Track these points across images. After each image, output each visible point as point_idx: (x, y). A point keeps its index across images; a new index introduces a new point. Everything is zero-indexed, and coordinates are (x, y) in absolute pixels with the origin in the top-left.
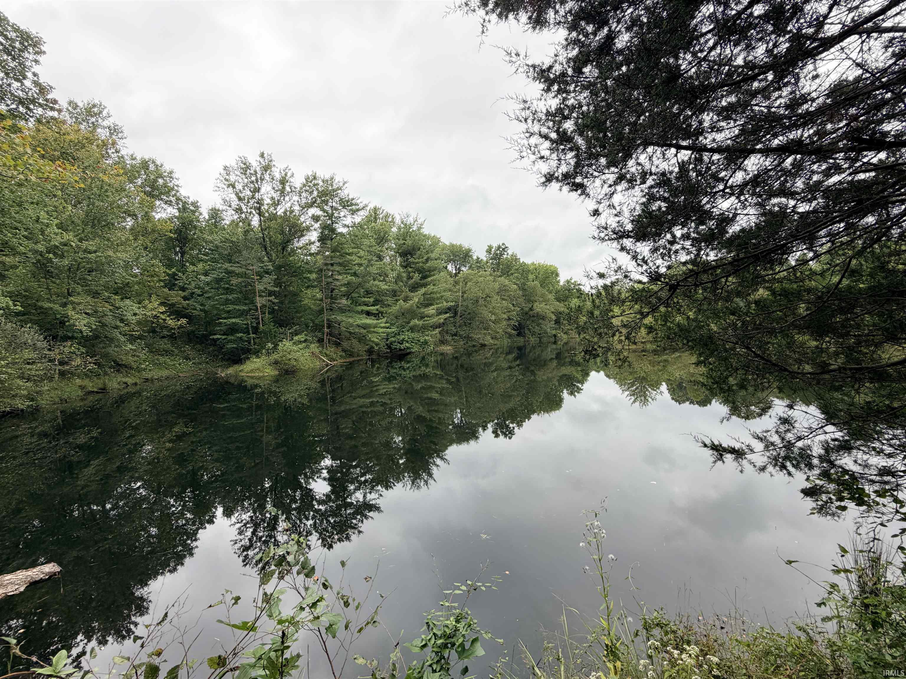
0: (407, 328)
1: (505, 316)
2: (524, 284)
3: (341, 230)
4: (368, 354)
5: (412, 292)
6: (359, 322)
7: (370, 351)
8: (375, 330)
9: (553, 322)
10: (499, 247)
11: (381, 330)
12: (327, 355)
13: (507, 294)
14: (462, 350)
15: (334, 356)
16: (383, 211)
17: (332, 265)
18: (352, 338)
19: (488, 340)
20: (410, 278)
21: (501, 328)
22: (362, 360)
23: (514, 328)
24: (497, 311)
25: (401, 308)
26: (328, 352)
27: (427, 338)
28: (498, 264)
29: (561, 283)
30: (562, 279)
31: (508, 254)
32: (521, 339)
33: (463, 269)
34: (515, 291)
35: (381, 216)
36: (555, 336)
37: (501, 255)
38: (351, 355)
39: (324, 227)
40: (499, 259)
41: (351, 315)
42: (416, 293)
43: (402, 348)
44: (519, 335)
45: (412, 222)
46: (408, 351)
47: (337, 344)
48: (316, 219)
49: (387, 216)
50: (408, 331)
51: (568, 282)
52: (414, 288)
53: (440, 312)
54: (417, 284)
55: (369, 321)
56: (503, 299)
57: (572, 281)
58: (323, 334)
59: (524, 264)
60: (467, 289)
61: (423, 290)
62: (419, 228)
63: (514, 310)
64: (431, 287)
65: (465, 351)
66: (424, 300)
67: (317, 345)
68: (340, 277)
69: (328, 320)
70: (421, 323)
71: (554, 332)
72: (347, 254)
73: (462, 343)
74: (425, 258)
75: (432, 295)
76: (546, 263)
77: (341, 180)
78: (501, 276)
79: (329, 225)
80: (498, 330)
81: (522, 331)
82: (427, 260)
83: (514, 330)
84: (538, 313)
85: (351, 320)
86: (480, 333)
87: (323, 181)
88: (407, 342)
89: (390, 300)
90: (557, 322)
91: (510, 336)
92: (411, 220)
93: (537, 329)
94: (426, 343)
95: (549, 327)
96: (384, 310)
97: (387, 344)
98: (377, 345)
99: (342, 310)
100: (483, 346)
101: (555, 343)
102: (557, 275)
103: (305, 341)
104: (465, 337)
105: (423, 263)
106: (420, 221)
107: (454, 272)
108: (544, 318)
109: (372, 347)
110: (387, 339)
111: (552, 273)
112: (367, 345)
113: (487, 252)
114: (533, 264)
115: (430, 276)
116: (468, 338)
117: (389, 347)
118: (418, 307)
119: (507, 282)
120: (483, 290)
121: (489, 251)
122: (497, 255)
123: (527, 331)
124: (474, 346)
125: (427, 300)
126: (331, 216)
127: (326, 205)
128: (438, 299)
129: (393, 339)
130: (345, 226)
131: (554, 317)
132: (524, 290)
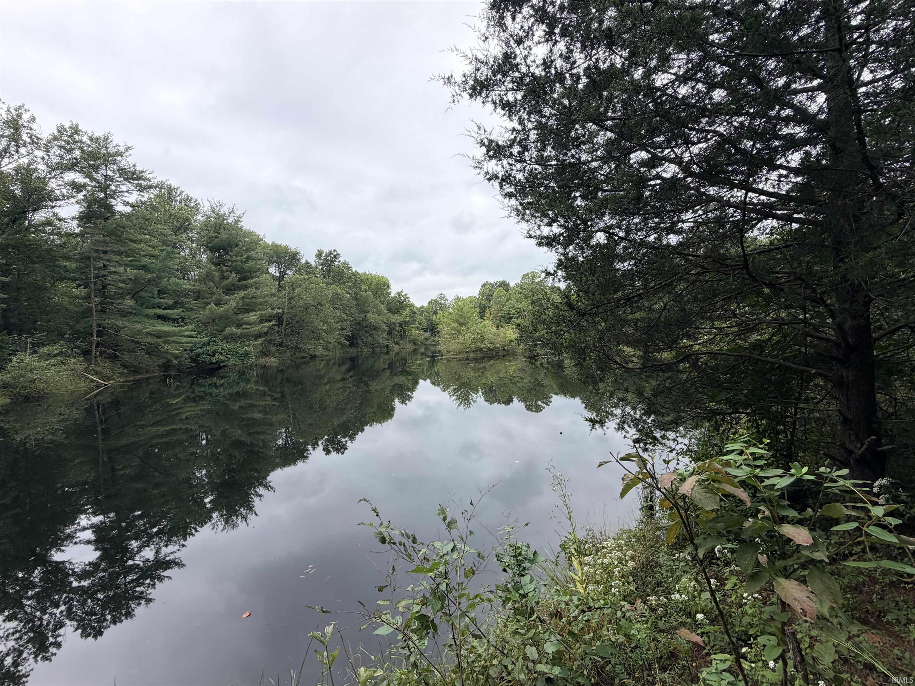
0: (221, 337)
1: (338, 326)
2: (356, 293)
3: (120, 208)
4: (163, 369)
5: (226, 294)
6: (150, 329)
7: (166, 366)
8: (175, 338)
9: (386, 333)
10: (331, 253)
11: (185, 340)
12: (96, 373)
13: (340, 303)
14: (289, 362)
15: (110, 374)
16: (182, 192)
17: (105, 252)
18: (136, 350)
19: (320, 351)
20: (223, 278)
21: (334, 338)
22: (154, 377)
23: (347, 338)
24: (329, 320)
25: (212, 313)
26: (99, 369)
27: (247, 349)
28: (329, 271)
29: (392, 295)
30: (394, 291)
31: (339, 262)
32: (354, 350)
33: (288, 272)
34: (348, 300)
35: (179, 198)
36: (387, 346)
37: (333, 261)
38: (136, 372)
39: (91, 201)
40: (330, 265)
41: (137, 319)
42: (232, 297)
43: (214, 361)
44: (351, 345)
45: (227, 213)
46: (222, 364)
47: (114, 358)
48: (77, 187)
49: (188, 199)
50: (222, 341)
51: (399, 294)
52: (229, 290)
53: (262, 320)
54: (233, 285)
55: (166, 328)
56: (336, 308)
57: (403, 294)
58: (91, 343)
59: (356, 274)
60: (295, 295)
61: (242, 293)
62: (237, 221)
63: (347, 320)
64: (252, 291)
65: (293, 363)
66: (243, 305)
67: (81, 359)
68: (121, 269)
69: (99, 325)
70: (239, 331)
71: (386, 343)
72: (131, 241)
73: (288, 354)
74: (245, 256)
75: (253, 300)
76: (378, 274)
77: (122, 144)
78: (331, 284)
79: (102, 199)
80: (330, 340)
81: (355, 341)
82: (248, 259)
83: (346, 339)
84: (370, 323)
85: (138, 326)
86: (311, 344)
87: (91, 139)
88: (221, 354)
89: (192, 303)
90: (389, 333)
91: (343, 346)
92: (224, 210)
93: (370, 340)
94: (247, 354)
95: (381, 338)
96: (186, 314)
97: (191, 357)
98: (177, 357)
99: (124, 314)
100: (314, 357)
101: (387, 353)
102: (388, 287)
103: (60, 354)
104: (292, 348)
105: (242, 262)
106: (237, 213)
107: (278, 275)
108: (376, 329)
109: (169, 361)
110: (192, 351)
111: (384, 285)
112: (162, 358)
113: (317, 256)
114: (365, 274)
115: (252, 278)
116: (297, 349)
117: (194, 360)
118: (235, 313)
119: (339, 291)
120: (315, 298)
121: (319, 255)
122: (328, 261)
123: (359, 342)
124: (303, 357)
125: (247, 305)
126: (104, 188)
127: (97, 171)
128: (261, 304)
129: (201, 351)
130: (127, 204)
131: (387, 328)
132: (356, 299)
